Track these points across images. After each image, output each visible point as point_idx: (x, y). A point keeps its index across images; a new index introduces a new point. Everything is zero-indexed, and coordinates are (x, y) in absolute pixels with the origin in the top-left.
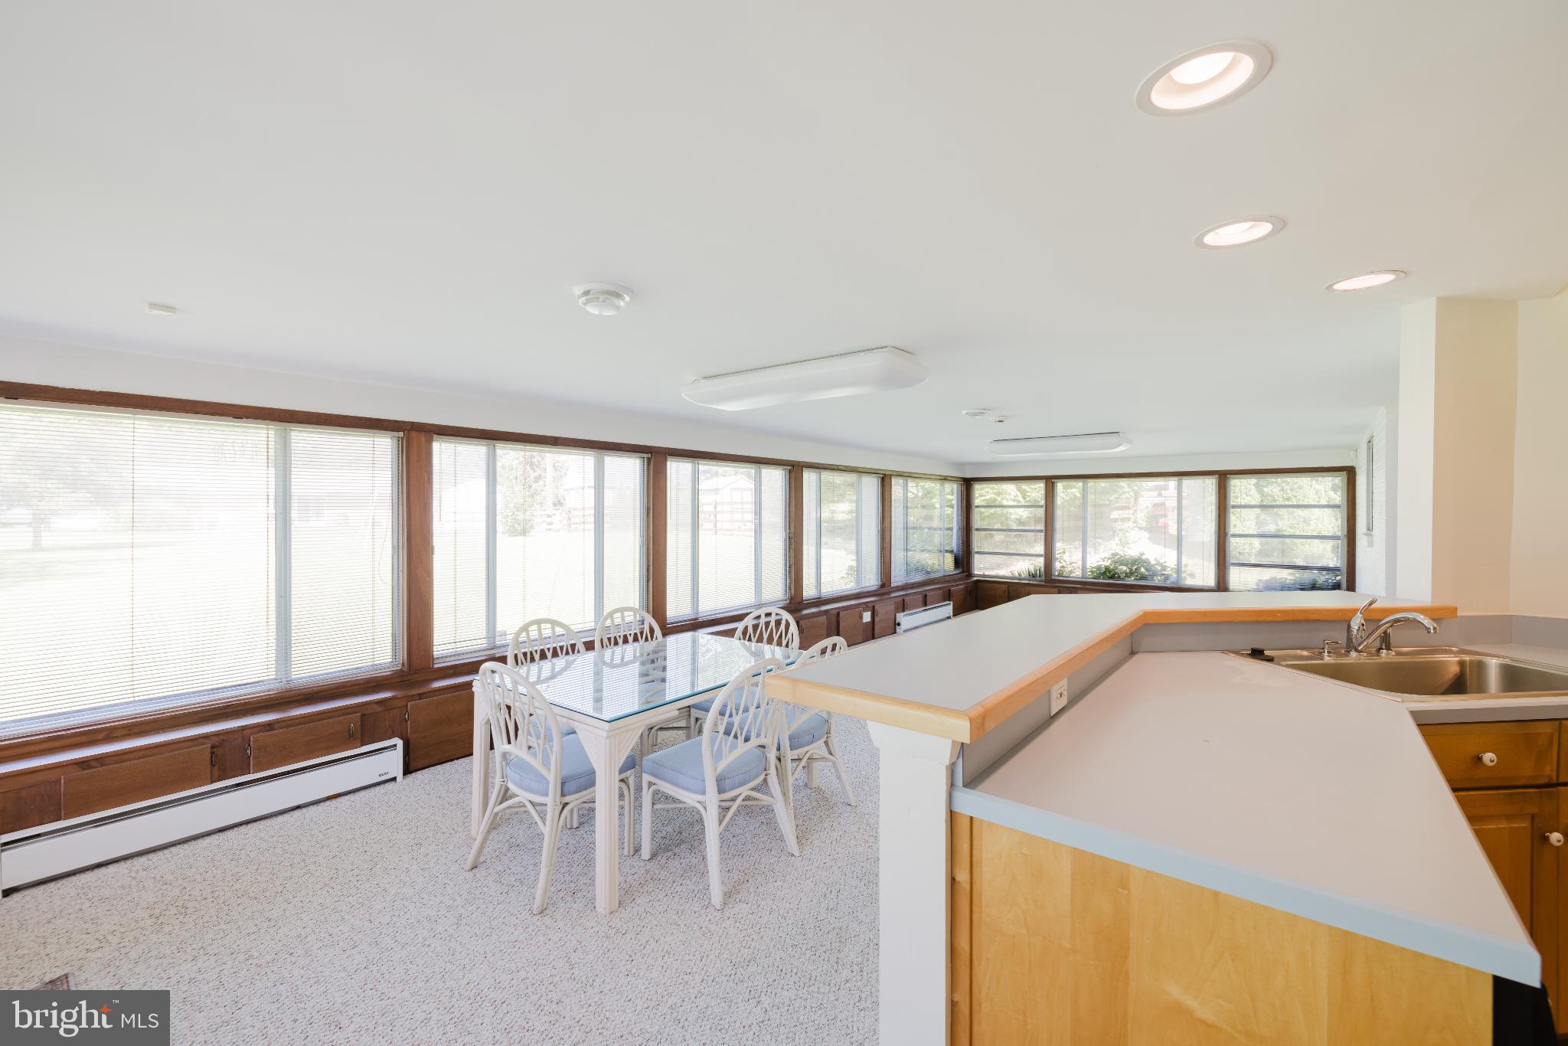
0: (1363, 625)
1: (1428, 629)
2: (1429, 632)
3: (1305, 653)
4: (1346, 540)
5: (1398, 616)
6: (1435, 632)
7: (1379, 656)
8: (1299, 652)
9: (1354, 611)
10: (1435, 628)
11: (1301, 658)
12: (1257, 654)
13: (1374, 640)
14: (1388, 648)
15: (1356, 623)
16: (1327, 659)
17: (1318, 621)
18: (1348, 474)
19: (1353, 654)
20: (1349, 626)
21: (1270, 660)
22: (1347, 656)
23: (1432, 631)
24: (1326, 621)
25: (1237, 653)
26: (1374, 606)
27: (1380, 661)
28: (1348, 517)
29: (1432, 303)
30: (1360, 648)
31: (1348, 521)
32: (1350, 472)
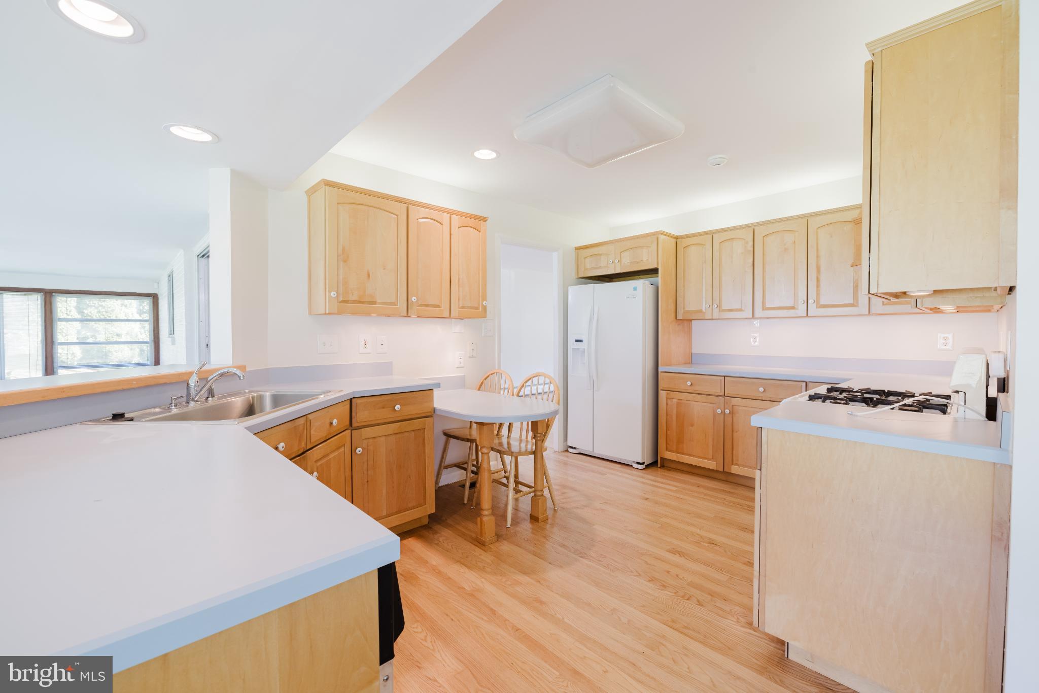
0: (198, 382)
1: (239, 377)
2: (240, 379)
3: (157, 410)
4: (153, 343)
5: (220, 372)
6: (244, 378)
7: (207, 402)
8: (152, 410)
9: (191, 374)
10: (243, 376)
11: (155, 414)
12: (118, 417)
13: (204, 393)
14: (213, 396)
15: (192, 382)
16: (175, 411)
17: (165, 384)
18: (153, 299)
19: (192, 404)
20: (188, 385)
21: (132, 420)
22: (187, 406)
23: (242, 378)
24: (171, 383)
25: (97, 421)
26: (203, 369)
27: (208, 405)
28: (154, 328)
29: (226, 173)
30: (196, 399)
31: (154, 331)
32: (155, 298)
